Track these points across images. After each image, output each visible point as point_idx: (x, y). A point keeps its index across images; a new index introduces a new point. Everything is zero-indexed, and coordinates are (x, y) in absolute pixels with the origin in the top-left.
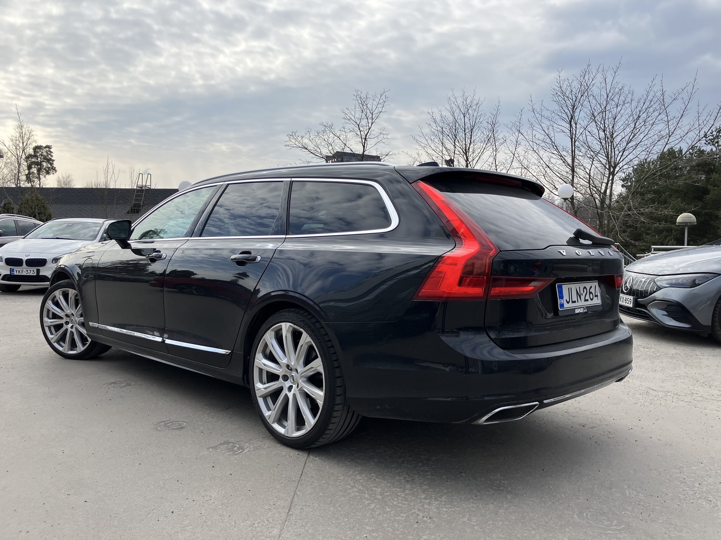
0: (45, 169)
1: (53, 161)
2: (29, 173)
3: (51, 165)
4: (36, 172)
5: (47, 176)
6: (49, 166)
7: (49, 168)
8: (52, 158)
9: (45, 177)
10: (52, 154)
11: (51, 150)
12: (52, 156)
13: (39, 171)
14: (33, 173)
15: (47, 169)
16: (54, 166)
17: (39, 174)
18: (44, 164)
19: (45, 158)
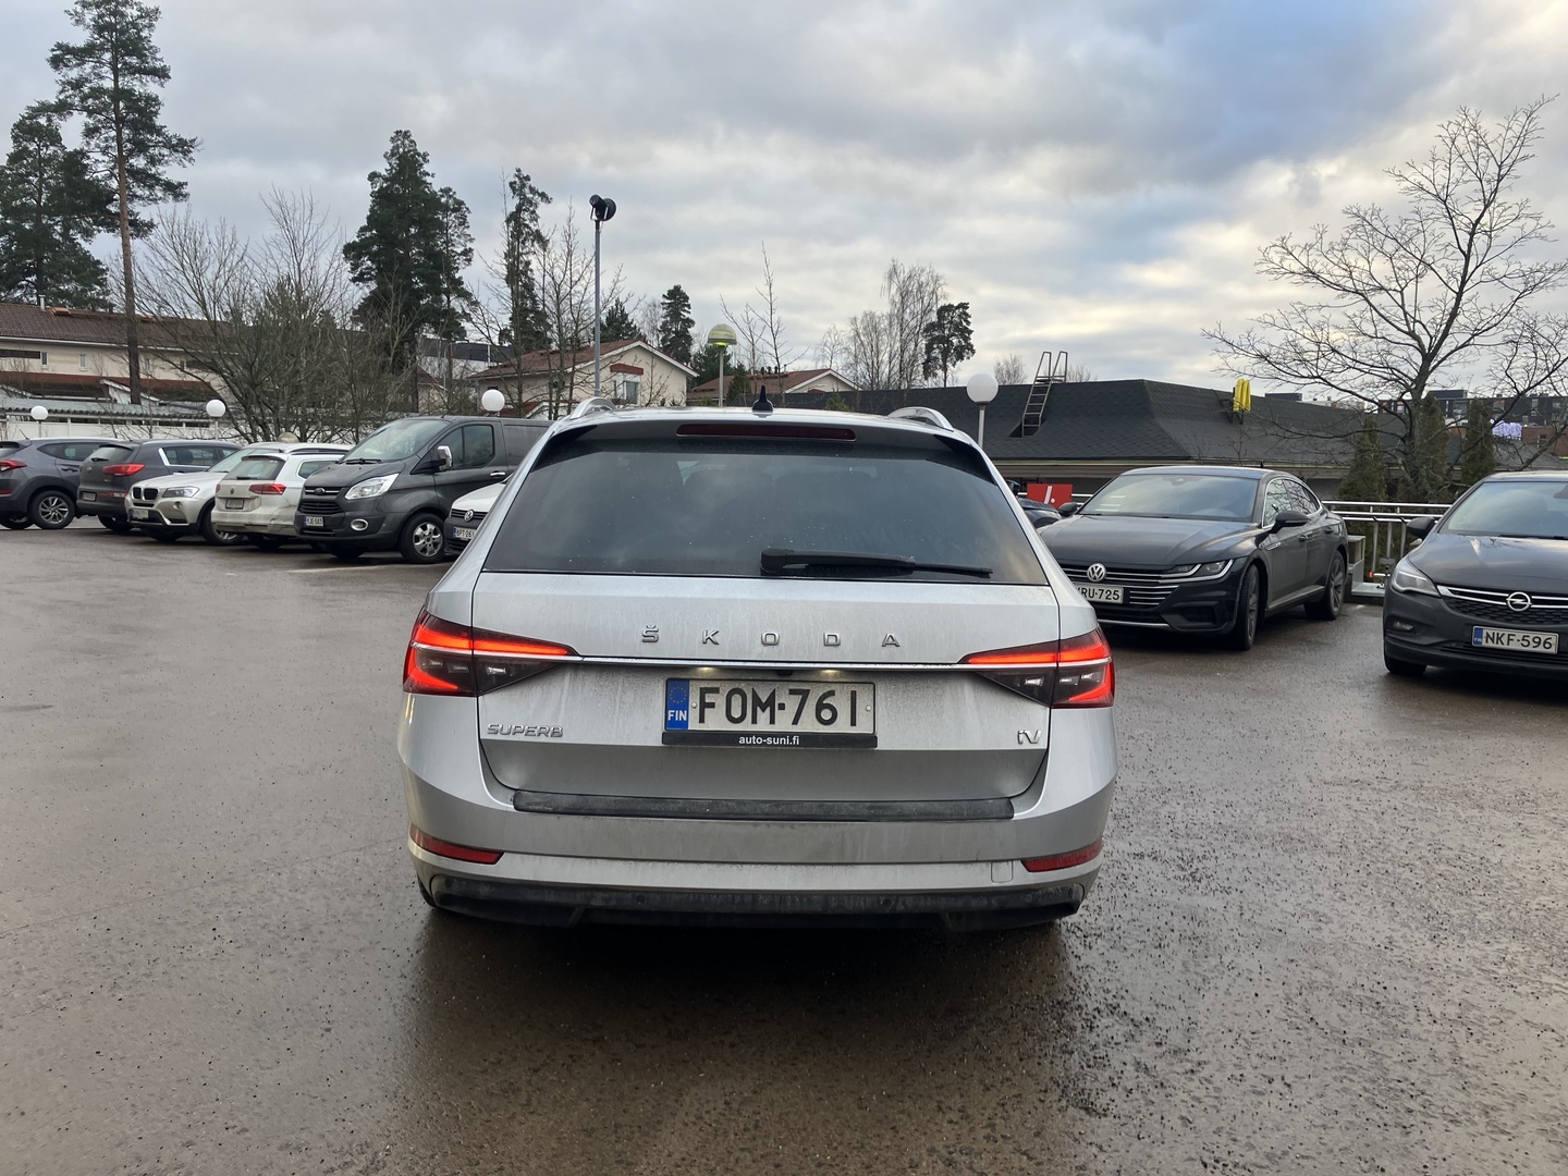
0: (955, 349)
2: (928, 361)
3: (965, 341)
4: (939, 356)
5: (958, 363)
6: (962, 341)
7: (962, 347)
8: (970, 328)
9: (954, 365)
10: (968, 319)
11: (967, 311)
12: (968, 323)
13: (945, 354)
15: (959, 349)
16: (971, 341)
18: (955, 341)
19: (957, 329)
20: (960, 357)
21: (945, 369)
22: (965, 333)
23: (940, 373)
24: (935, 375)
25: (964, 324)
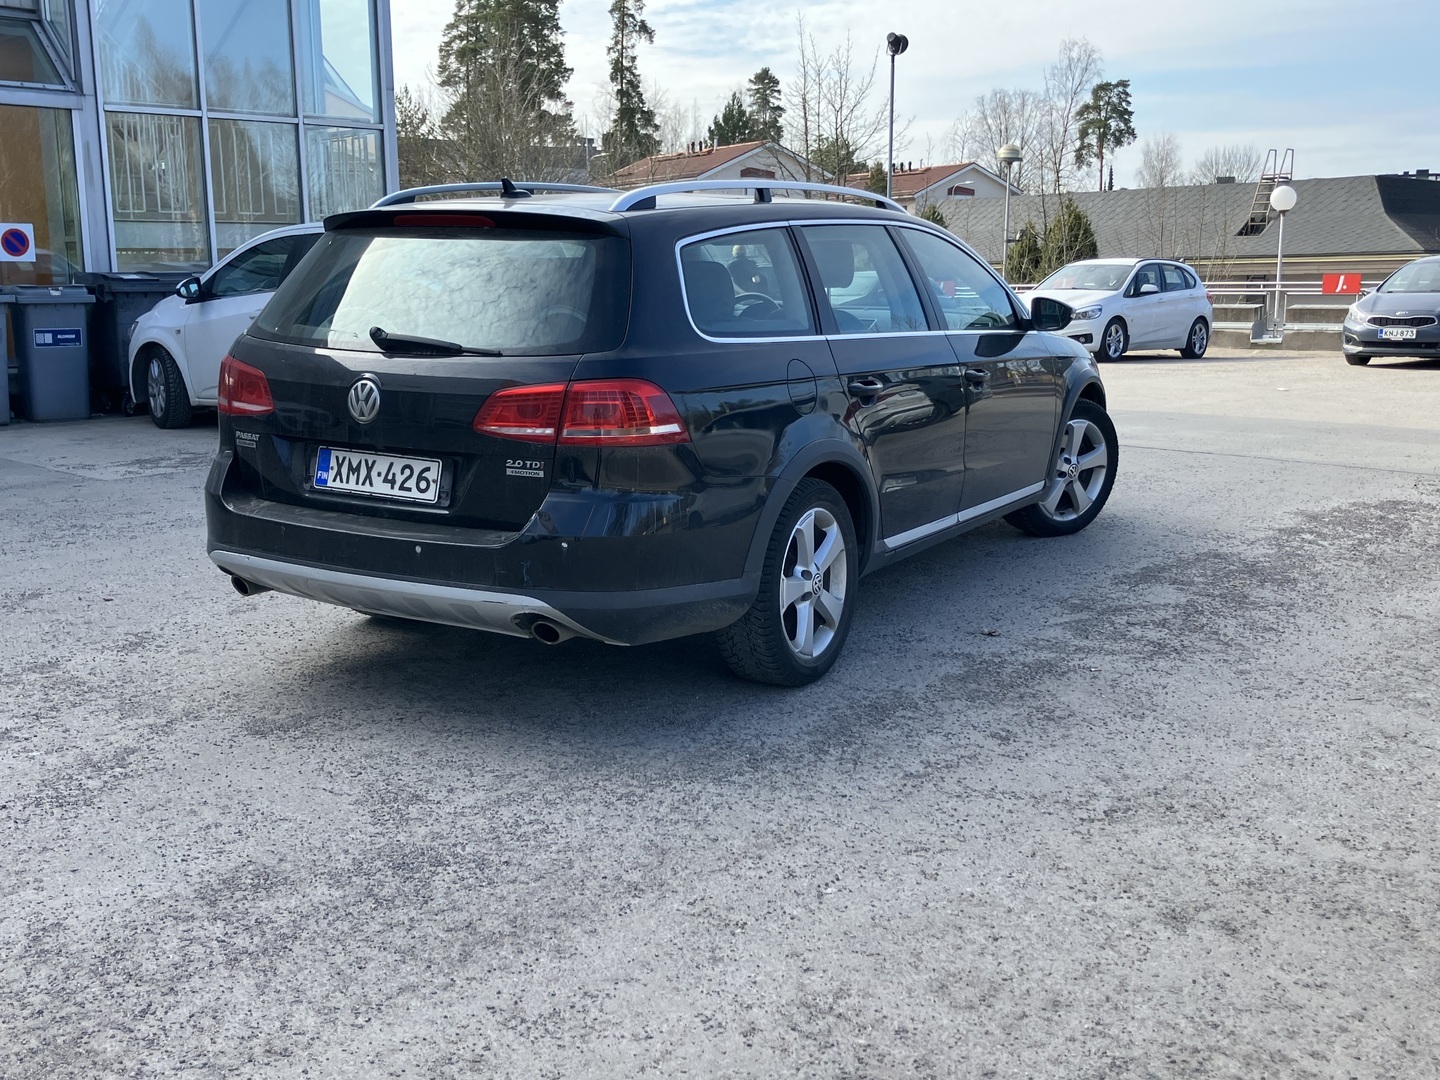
0: (1113, 134)
1: (1131, 113)
2: (1082, 147)
3: (1126, 125)
4: (1095, 142)
5: (1117, 149)
6: (1122, 126)
7: (1121, 131)
8: (1130, 109)
10: (1129, 99)
11: (1128, 90)
12: (1129, 103)
13: (1102, 139)
14: (1090, 145)
15: (1117, 134)
16: (1132, 125)
17: (1101, 147)
18: (1113, 124)
19: (1116, 110)
20: (1119, 142)
21: (1100, 156)
22: (1124, 115)
23: (1094, 160)
24: (1089, 165)
25: (1124, 104)
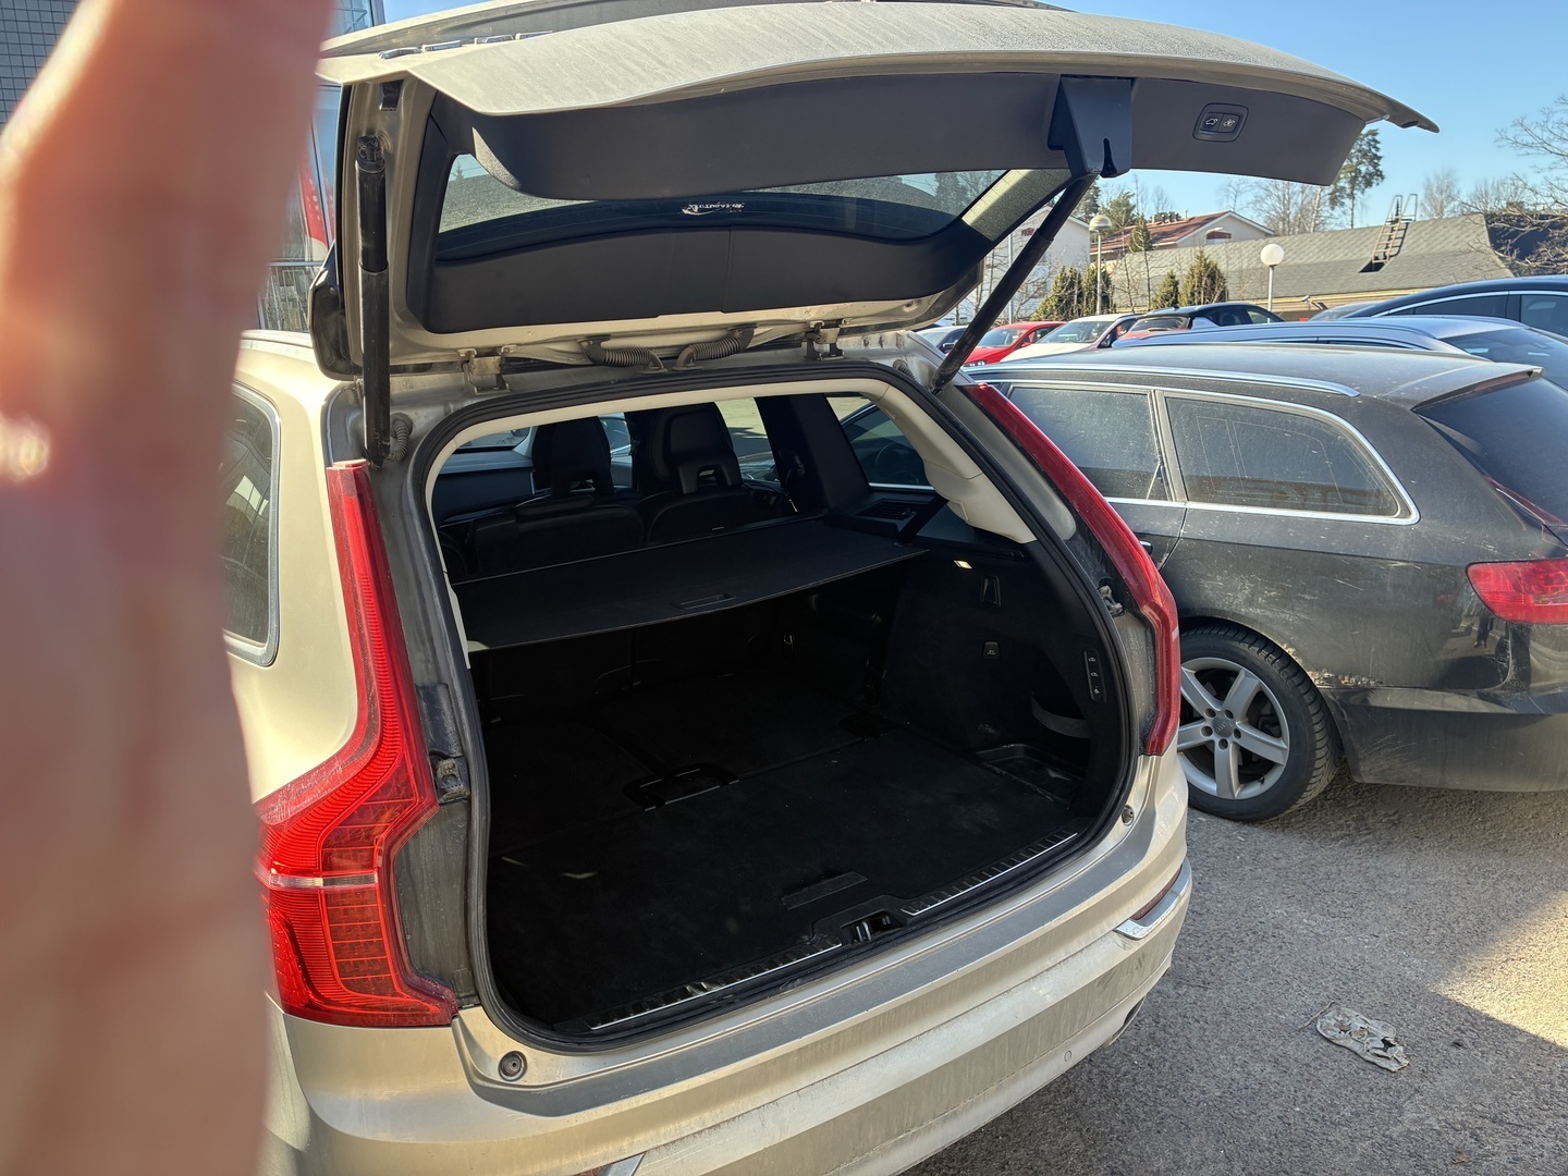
0: (1364, 177)
1: (1379, 158)
3: (1375, 168)
4: (1347, 186)
5: (1368, 190)
6: (1371, 168)
7: (1370, 174)
8: (1379, 154)
9: (1363, 193)
10: (1378, 145)
11: (1377, 138)
12: (1378, 149)
13: (1353, 181)
14: (1343, 188)
15: (1367, 177)
16: (1380, 168)
17: (1353, 188)
18: (1363, 168)
19: (1365, 155)
20: (1369, 184)
21: (1352, 196)
22: (1374, 159)
23: (1348, 202)
24: (1342, 204)
25: (1373, 150)
